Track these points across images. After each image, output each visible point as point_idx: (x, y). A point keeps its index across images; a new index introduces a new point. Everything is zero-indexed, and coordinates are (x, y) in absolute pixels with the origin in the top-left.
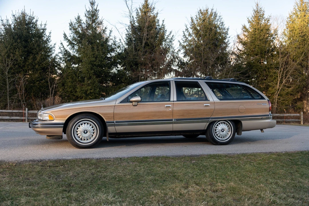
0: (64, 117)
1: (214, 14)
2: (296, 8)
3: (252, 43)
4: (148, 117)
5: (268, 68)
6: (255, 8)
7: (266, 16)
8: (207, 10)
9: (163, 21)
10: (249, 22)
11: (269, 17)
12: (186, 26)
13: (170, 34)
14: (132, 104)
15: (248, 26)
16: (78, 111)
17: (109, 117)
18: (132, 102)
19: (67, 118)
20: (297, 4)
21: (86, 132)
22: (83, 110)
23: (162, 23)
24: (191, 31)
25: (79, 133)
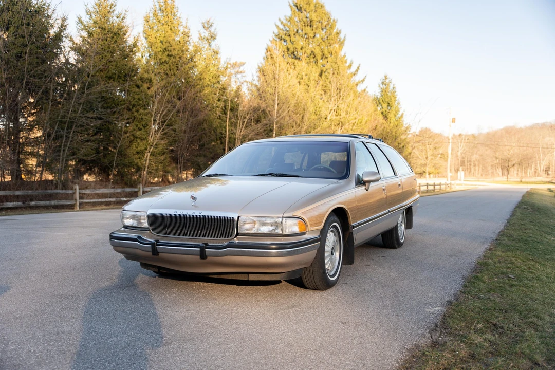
2: (157, 5)
3: (100, 55)
7: (119, 9)
10: (89, 13)
11: (124, 12)
19: (323, 225)
21: (333, 251)
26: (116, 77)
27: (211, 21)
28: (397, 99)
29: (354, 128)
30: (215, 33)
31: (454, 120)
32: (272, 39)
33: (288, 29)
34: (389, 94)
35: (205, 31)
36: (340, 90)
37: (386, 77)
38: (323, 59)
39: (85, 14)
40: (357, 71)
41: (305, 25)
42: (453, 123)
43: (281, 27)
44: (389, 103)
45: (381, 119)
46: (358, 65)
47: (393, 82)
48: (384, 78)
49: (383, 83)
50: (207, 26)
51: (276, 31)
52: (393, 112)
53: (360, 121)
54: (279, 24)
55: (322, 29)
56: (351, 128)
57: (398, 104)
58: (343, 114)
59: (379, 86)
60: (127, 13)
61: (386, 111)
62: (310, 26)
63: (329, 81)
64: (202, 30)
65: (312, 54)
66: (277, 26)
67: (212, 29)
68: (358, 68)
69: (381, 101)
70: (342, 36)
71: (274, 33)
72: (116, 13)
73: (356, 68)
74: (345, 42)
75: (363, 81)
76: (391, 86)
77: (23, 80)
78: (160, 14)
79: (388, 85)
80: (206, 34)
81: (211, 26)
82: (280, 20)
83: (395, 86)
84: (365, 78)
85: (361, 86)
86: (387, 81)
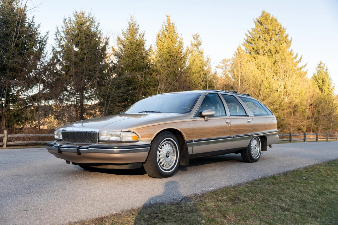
0: (151, 136)
1: (91, 19)
2: (164, 27)
3: (129, 57)
4: (216, 134)
5: (147, 85)
6: (130, 21)
7: (140, 31)
8: (83, 14)
9: (33, 17)
10: (124, 34)
11: (143, 32)
12: (58, 28)
13: (47, 35)
14: (203, 119)
15: (123, 38)
16: (163, 128)
17: (189, 134)
18: (203, 117)
19: (153, 137)
20: (165, 24)
21: (168, 155)
22: (167, 126)
23: (32, 19)
24: (63, 35)
25: (162, 158)
26: (138, 70)
27: (198, 35)
28: (329, 77)
30: (201, 41)
32: (243, 43)
33: (253, 36)
34: (323, 74)
35: (195, 40)
36: (287, 72)
37: (321, 63)
38: (277, 53)
39: (122, 35)
40: (300, 59)
41: (264, 33)
43: (249, 35)
44: (323, 80)
45: (318, 90)
46: (301, 56)
47: (326, 66)
48: (319, 63)
49: (319, 67)
50: (196, 37)
51: (246, 38)
52: (326, 86)
53: (301, 92)
54: (248, 33)
55: (276, 35)
56: (295, 96)
57: (330, 80)
58: (289, 88)
59: (316, 69)
60: (145, 33)
61: (321, 85)
62: (268, 33)
63: (279, 67)
64: (193, 40)
65: (269, 51)
66: (247, 35)
67: (199, 39)
68: (301, 58)
69: (317, 79)
70: (289, 38)
71: (245, 39)
72: (139, 33)
73: (300, 58)
74: (292, 42)
75: (305, 66)
76: (325, 69)
77: (83, 72)
78: (166, 32)
79: (322, 68)
80: (195, 42)
81: (198, 37)
82: (248, 31)
83: (327, 68)
84: (306, 64)
85: (304, 70)
86: (322, 65)
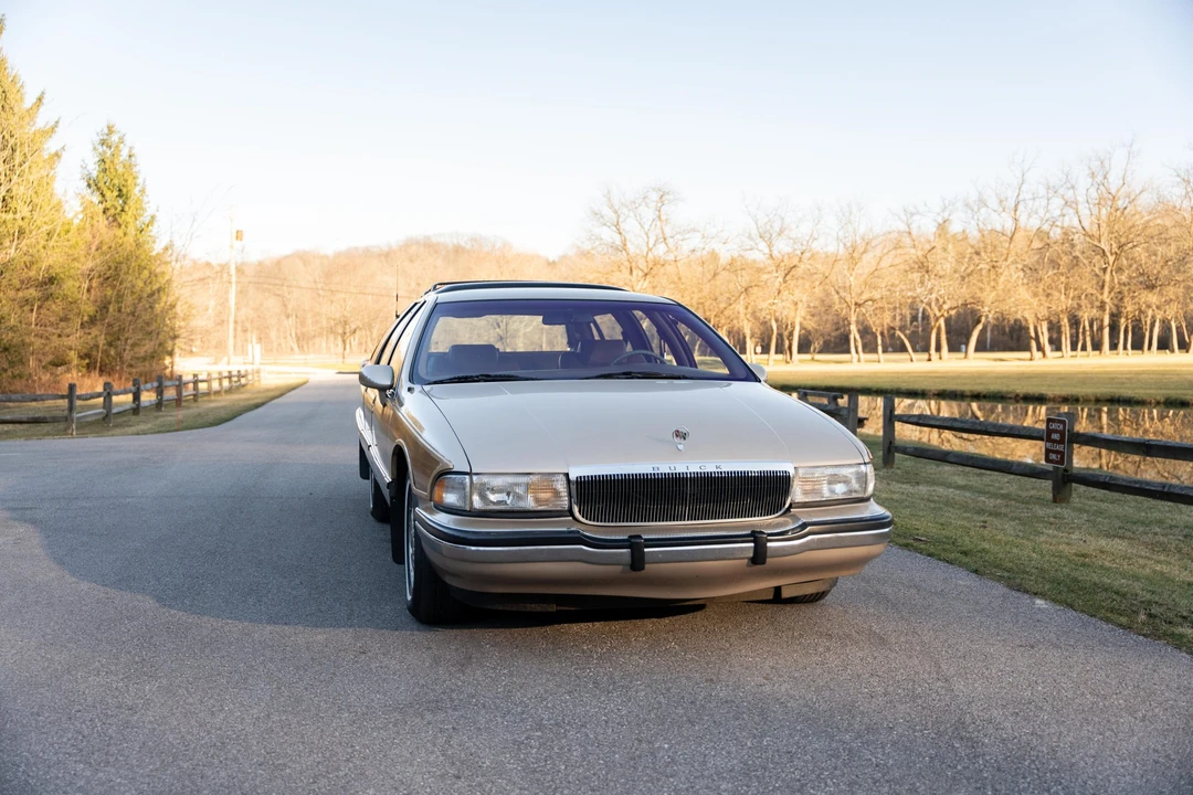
28: (140, 181)
29: (51, 243)
31: (239, 235)
34: (121, 170)
36: (13, 150)
37: (110, 130)
40: (36, 106)
42: (239, 242)
44: (120, 190)
45: (102, 222)
46: (38, 95)
47: (129, 141)
48: (106, 131)
49: (103, 143)
52: (130, 211)
57: (143, 191)
58: (24, 211)
59: (95, 149)
61: (114, 208)
68: (40, 99)
69: (101, 184)
73: (35, 99)
75: (52, 132)
76: (124, 153)
79: (117, 147)
83: (133, 152)
84: (56, 126)
85: (52, 145)
86: (115, 138)
